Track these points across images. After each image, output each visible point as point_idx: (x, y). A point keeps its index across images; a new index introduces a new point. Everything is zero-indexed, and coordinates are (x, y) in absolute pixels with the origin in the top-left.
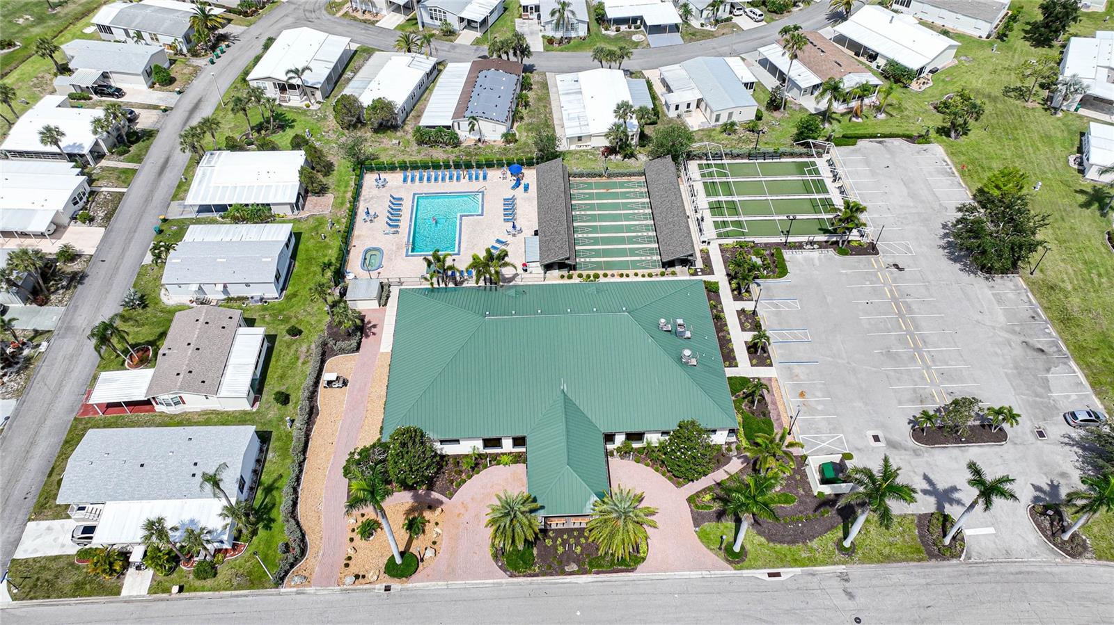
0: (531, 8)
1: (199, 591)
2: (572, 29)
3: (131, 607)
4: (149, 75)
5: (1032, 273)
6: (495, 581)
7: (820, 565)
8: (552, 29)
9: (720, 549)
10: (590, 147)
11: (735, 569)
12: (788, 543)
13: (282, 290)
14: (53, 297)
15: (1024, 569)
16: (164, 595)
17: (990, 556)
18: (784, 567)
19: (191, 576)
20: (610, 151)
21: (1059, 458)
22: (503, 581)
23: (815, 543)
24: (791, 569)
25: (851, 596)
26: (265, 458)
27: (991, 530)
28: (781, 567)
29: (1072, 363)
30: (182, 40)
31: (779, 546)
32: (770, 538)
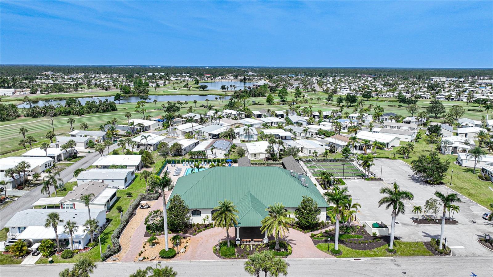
0: (236, 134)
1: (62, 263)
2: (252, 137)
3: (25, 268)
4: (87, 144)
5: (451, 185)
6: (215, 260)
7: (380, 257)
8: (244, 137)
9: (328, 251)
10: (259, 159)
11: (337, 257)
12: (362, 250)
13: (127, 187)
14: (25, 188)
15: (484, 259)
16: (43, 264)
17: (465, 255)
18: (362, 257)
19: (60, 258)
20: (267, 159)
21: (485, 228)
22: (219, 260)
23: (375, 250)
24: (366, 258)
25: (398, 265)
26: (107, 226)
27: (463, 247)
28: (361, 257)
29: (479, 205)
30: (102, 137)
31: (358, 250)
32: (352, 248)
